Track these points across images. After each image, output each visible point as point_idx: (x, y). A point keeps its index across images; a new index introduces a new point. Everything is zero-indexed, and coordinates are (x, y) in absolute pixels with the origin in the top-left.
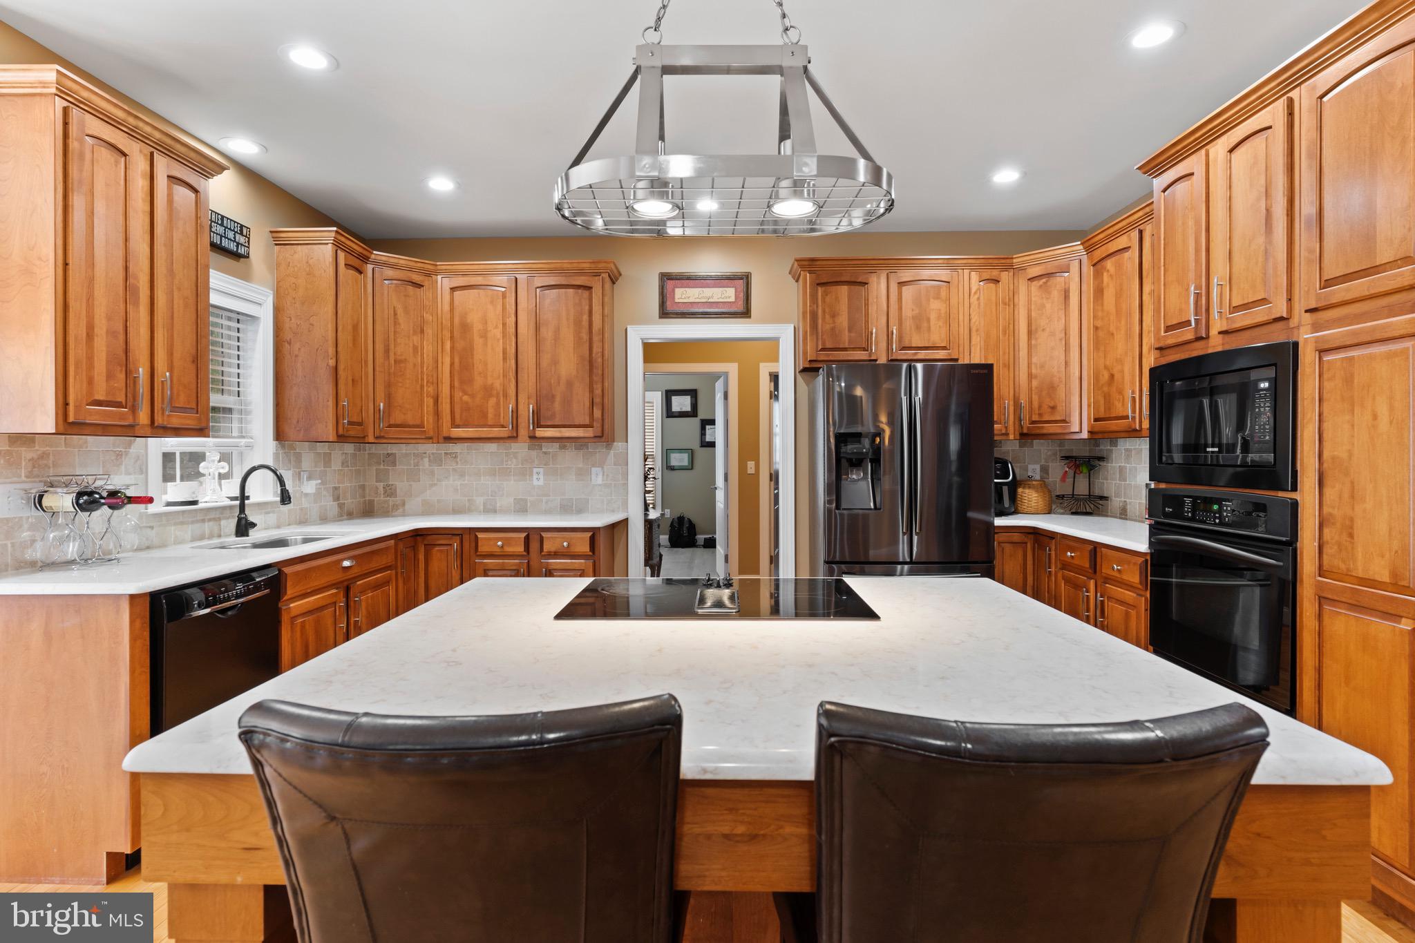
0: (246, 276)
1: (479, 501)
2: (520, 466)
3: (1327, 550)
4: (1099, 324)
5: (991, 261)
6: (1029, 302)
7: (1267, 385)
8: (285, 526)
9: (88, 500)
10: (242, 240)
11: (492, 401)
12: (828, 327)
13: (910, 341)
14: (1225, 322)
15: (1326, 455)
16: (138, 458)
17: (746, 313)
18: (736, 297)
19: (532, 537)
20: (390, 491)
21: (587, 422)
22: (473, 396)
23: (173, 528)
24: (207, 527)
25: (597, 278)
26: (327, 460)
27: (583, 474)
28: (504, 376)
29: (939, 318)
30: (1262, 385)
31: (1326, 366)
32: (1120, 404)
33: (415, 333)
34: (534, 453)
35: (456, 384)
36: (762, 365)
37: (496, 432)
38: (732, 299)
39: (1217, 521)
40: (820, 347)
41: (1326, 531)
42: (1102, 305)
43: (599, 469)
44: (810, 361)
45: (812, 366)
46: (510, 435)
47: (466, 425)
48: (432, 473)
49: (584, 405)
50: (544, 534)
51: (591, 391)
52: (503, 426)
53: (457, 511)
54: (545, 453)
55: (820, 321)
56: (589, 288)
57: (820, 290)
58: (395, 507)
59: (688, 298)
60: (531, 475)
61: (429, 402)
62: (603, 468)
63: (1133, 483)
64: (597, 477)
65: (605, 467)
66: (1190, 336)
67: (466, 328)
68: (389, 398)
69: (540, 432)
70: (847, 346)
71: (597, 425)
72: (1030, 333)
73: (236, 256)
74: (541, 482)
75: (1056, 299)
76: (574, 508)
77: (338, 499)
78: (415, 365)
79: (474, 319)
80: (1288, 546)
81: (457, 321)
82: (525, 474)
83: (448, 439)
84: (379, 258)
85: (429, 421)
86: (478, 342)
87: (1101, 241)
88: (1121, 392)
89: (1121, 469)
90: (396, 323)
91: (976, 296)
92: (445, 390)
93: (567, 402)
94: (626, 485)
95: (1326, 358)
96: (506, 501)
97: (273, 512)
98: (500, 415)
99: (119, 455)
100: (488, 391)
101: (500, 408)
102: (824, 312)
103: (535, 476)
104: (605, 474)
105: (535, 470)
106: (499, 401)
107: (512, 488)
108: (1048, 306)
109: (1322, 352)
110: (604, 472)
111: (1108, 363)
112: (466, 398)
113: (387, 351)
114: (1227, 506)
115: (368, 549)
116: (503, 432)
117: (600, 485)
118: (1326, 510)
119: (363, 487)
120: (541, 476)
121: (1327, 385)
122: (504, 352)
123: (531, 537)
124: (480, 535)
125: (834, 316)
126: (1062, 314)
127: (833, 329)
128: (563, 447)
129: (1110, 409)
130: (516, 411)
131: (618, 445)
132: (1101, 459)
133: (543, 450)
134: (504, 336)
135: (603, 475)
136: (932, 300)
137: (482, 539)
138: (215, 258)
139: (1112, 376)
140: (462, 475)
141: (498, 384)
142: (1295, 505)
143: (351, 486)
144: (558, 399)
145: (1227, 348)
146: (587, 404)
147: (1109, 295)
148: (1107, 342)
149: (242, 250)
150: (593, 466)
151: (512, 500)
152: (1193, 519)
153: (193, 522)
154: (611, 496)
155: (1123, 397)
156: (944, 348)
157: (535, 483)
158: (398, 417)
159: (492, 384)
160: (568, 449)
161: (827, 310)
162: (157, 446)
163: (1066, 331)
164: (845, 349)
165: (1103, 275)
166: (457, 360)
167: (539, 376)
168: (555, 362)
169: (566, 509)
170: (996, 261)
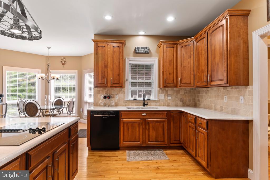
0: (151, 56)
1: (213, 106)
2: (221, 95)
8: (162, 106)
10: (146, 50)
16: (123, 91)
21: (222, 78)
23: (131, 103)
26: (178, 93)
27: (237, 99)
28: (205, 66)
33: (188, 58)
50: (198, 118)
52: (205, 82)
56: (223, 25)
61: (192, 76)
64: (242, 101)
65: (245, 96)
68: (182, 77)
69: (211, 83)
71: (225, 79)
74: (226, 101)
76: (235, 112)
77: (183, 101)
78: (188, 67)
83: (197, 87)
84: (179, 42)
85: (192, 82)
94: (252, 105)
97: (158, 103)
98: (204, 78)
99: (120, 91)
100: (202, 71)
101: (204, 76)
115: (154, 112)
117: (243, 104)
119: (195, 99)
120: (226, 99)
123: (196, 118)
124: (188, 115)
130: (207, 77)
131: (250, 87)
133: (227, 89)
134: (205, 53)
135: (244, 100)
140: (210, 97)
143: (188, 99)
146: (222, 71)
149: (147, 52)
150: (241, 96)
153: (135, 103)
154: (247, 109)
158: (184, 81)
160: (233, 89)
169: (233, 112)
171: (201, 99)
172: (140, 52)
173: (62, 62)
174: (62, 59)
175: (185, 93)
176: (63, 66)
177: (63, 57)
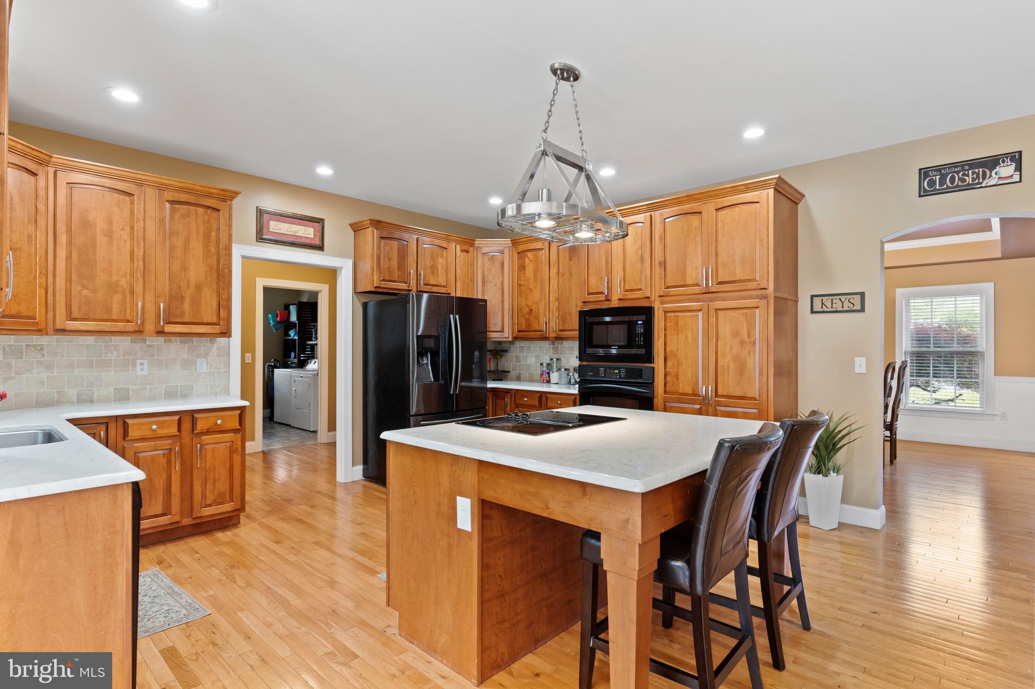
2: (122, 358)
3: (668, 385)
4: (522, 283)
5: (465, 240)
6: (483, 266)
7: (641, 322)
11: (117, 298)
12: (386, 266)
13: (429, 281)
14: (622, 295)
15: (668, 349)
17: (320, 248)
18: (315, 235)
19: (184, 419)
21: (215, 320)
22: (94, 291)
25: (224, 203)
27: (186, 364)
28: (132, 275)
29: (442, 268)
30: (639, 322)
31: (667, 317)
32: (537, 324)
34: (137, 346)
35: (74, 278)
36: (258, 279)
38: (312, 236)
39: (618, 377)
40: (382, 279)
41: (668, 378)
42: (525, 274)
43: (203, 360)
44: (376, 287)
45: (376, 290)
46: (137, 329)
47: (85, 318)
49: (212, 306)
50: (196, 415)
51: (219, 295)
52: (128, 321)
54: (150, 346)
55: (382, 262)
56: (217, 210)
57: (383, 242)
59: (280, 229)
60: (134, 365)
62: (207, 359)
63: (525, 364)
64: (202, 367)
65: (209, 358)
66: (603, 299)
67: (86, 224)
69: (168, 328)
70: (396, 280)
71: (223, 323)
72: (483, 283)
74: (145, 372)
75: (497, 267)
76: (179, 394)
79: (97, 217)
80: (650, 385)
81: (75, 216)
82: (127, 365)
85: (40, 311)
86: (102, 241)
87: (523, 242)
88: (537, 318)
89: (517, 357)
90: (12, 208)
91: (459, 259)
92: (60, 282)
93: (196, 302)
94: (228, 372)
95: (668, 314)
96: (105, 392)
98: (126, 311)
100: (113, 288)
101: (126, 304)
102: (384, 256)
103: (139, 367)
104: (209, 364)
105: (138, 362)
106: (125, 297)
107: (112, 378)
108: (493, 270)
109: (666, 312)
110: (208, 362)
111: (528, 303)
112: (85, 292)
114: (623, 371)
116: (130, 327)
117: (204, 373)
118: (667, 370)
120: (146, 367)
121: (668, 324)
122: (132, 253)
123: (182, 419)
125: (390, 260)
126: (500, 275)
127: (389, 268)
128: (168, 341)
129: (529, 326)
130: (143, 308)
131: (221, 340)
132: (506, 351)
133: (147, 343)
134: (132, 239)
135: (207, 365)
136: (439, 258)
137: (132, 425)
139: (531, 310)
141: (124, 282)
142: (654, 368)
144: (187, 300)
145: (621, 306)
146: (215, 305)
147: (529, 271)
148: (528, 293)
150: (198, 357)
151: (111, 390)
152: (605, 377)
154: (214, 382)
155: (539, 321)
156: (444, 287)
157: (139, 373)
159: (118, 281)
161: (386, 255)
163: (502, 284)
164: (395, 281)
165: (525, 259)
166: (75, 255)
168: (185, 268)
169: (170, 395)
170: (468, 241)
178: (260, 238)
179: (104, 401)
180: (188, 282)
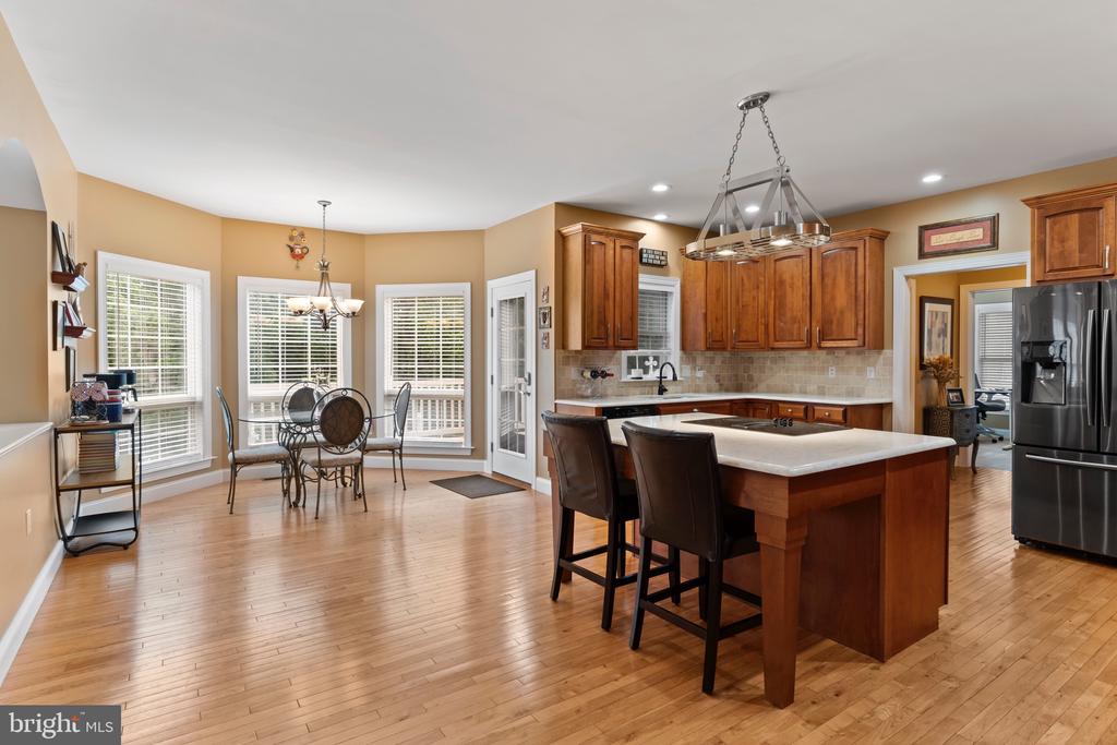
0: (666, 274)
1: (797, 386)
2: (821, 365)
9: (595, 374)
10: (662, 258)
11: (796, 326)
12: (1057, 251)
16: (616, 358)
17: (994, 245)
18: (986, 235)
19: (808, 407)
20: (751, 379)
21: (853, 337)
22: (786, 323)
23: (631, 389)
24: (647, 389)
25: (862, 240)
26: (712, 361)
27: (861, 371)
28: (803, 310)
34: (829, 357)
35: (777, 316)
37: (798, 344)
38: (980, 237)
40: (1047, 269)
43: (872, 369)
46: (806, 346)
47: (783, 341)
48: (772, 369)
49: (852, 325)
50: (815, 407)
51: (856, 315)
52: (802, 341)
53: (785, 392)
54: (837, 357)
55: (1048, 247)
56: (856, 249)
57: (1049, 221)
58: (753, 388)
59: (943, 241)
60: (828, 371)
61: (762, 328)
62: (875, 367)
64: (871, 374)
65: (877, 367)
67: (782, 282)
68: (739, 327)
69: (826, 344)
70: (1077, 266)
71: (860, 338)
73: (661, 266)
74: (834, 376)
76: (855, 394)
77: (719, 380)
78: (753, 307)
79: (787, 277)
81: (777, 279)
82: (824, 370)
83: (773, 349)
85: (762, 337)
90: (743, 285)
92: (771, 320)
93: (841, 324)
94: (891, 380)
96: (812, 387)
98: (800, 335)
99: (609, 358)
100: (794, 320)
102: (1052, 239)
103: (830, 372)
104: (877, 372)
105: (830, 368)
106: (800, 325)
107: (816, 378)
110: (875, 371)
112: (782, 325)
113: (738, 301)
116: (802, 344)
117: (873, 379)
119: (736, 376)
120: (834, 372)
122: (804, 295)
124: (780, 405)
125: (1063, 241)
127: (1062, 253)
128: (848, 353)
130: (810, 332)
131: (886, 352)
133: (835, 355)
134: (803, 286)
138: (641, 267)
140: (787, 370)
141: (800, 315)
143: (727, 375)
144: (835, 322)
146: (854, 324)
149: (663, 263)
150: (868, 366)
151: (815, 387)
154: (881, 387)
157: (830, 376)
158: (743, 337)
159: (796, 315)
160: (851, 354)
161: (1056, 237)
162: (625, 354)
164: (1075, 269)
166: (777, 302)
167: (823, 309)
168: (833, 299)
169: (849, 394)
171: (756, 375)
172: (651, 261)
173: (292, 250)
174: (291, 238)
175: (722, 362)
176: (295, 262)
177: (294, 228)
178: (922, 255)
179: (812, 394)
180: (835, 309)
